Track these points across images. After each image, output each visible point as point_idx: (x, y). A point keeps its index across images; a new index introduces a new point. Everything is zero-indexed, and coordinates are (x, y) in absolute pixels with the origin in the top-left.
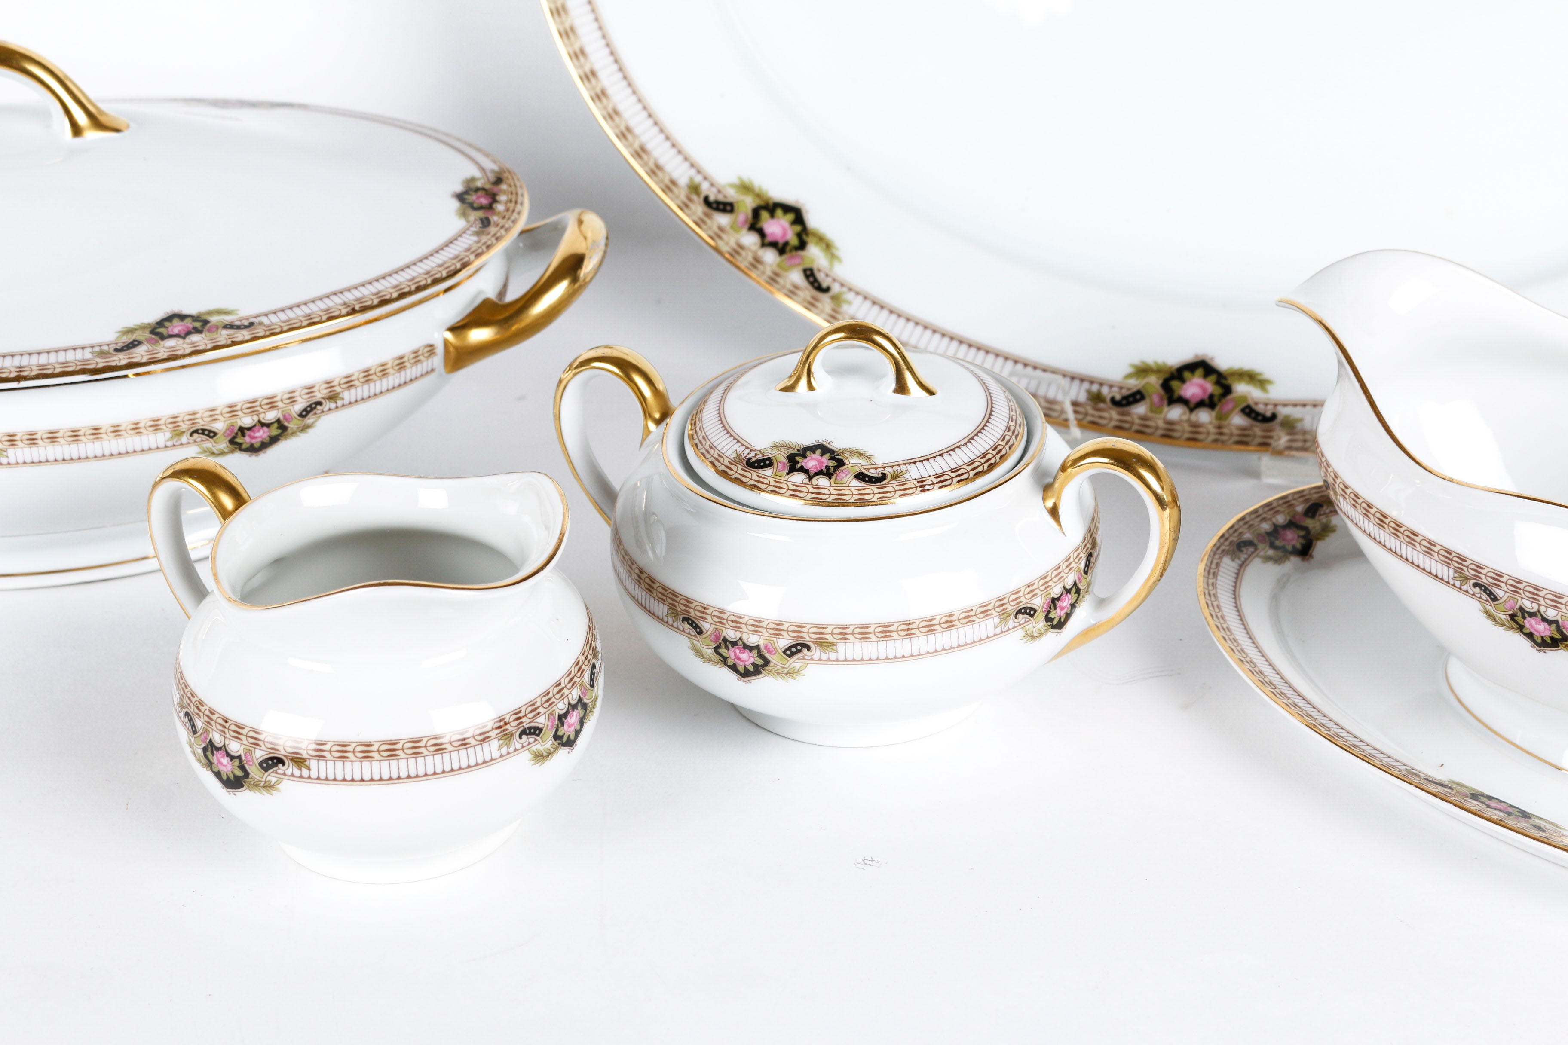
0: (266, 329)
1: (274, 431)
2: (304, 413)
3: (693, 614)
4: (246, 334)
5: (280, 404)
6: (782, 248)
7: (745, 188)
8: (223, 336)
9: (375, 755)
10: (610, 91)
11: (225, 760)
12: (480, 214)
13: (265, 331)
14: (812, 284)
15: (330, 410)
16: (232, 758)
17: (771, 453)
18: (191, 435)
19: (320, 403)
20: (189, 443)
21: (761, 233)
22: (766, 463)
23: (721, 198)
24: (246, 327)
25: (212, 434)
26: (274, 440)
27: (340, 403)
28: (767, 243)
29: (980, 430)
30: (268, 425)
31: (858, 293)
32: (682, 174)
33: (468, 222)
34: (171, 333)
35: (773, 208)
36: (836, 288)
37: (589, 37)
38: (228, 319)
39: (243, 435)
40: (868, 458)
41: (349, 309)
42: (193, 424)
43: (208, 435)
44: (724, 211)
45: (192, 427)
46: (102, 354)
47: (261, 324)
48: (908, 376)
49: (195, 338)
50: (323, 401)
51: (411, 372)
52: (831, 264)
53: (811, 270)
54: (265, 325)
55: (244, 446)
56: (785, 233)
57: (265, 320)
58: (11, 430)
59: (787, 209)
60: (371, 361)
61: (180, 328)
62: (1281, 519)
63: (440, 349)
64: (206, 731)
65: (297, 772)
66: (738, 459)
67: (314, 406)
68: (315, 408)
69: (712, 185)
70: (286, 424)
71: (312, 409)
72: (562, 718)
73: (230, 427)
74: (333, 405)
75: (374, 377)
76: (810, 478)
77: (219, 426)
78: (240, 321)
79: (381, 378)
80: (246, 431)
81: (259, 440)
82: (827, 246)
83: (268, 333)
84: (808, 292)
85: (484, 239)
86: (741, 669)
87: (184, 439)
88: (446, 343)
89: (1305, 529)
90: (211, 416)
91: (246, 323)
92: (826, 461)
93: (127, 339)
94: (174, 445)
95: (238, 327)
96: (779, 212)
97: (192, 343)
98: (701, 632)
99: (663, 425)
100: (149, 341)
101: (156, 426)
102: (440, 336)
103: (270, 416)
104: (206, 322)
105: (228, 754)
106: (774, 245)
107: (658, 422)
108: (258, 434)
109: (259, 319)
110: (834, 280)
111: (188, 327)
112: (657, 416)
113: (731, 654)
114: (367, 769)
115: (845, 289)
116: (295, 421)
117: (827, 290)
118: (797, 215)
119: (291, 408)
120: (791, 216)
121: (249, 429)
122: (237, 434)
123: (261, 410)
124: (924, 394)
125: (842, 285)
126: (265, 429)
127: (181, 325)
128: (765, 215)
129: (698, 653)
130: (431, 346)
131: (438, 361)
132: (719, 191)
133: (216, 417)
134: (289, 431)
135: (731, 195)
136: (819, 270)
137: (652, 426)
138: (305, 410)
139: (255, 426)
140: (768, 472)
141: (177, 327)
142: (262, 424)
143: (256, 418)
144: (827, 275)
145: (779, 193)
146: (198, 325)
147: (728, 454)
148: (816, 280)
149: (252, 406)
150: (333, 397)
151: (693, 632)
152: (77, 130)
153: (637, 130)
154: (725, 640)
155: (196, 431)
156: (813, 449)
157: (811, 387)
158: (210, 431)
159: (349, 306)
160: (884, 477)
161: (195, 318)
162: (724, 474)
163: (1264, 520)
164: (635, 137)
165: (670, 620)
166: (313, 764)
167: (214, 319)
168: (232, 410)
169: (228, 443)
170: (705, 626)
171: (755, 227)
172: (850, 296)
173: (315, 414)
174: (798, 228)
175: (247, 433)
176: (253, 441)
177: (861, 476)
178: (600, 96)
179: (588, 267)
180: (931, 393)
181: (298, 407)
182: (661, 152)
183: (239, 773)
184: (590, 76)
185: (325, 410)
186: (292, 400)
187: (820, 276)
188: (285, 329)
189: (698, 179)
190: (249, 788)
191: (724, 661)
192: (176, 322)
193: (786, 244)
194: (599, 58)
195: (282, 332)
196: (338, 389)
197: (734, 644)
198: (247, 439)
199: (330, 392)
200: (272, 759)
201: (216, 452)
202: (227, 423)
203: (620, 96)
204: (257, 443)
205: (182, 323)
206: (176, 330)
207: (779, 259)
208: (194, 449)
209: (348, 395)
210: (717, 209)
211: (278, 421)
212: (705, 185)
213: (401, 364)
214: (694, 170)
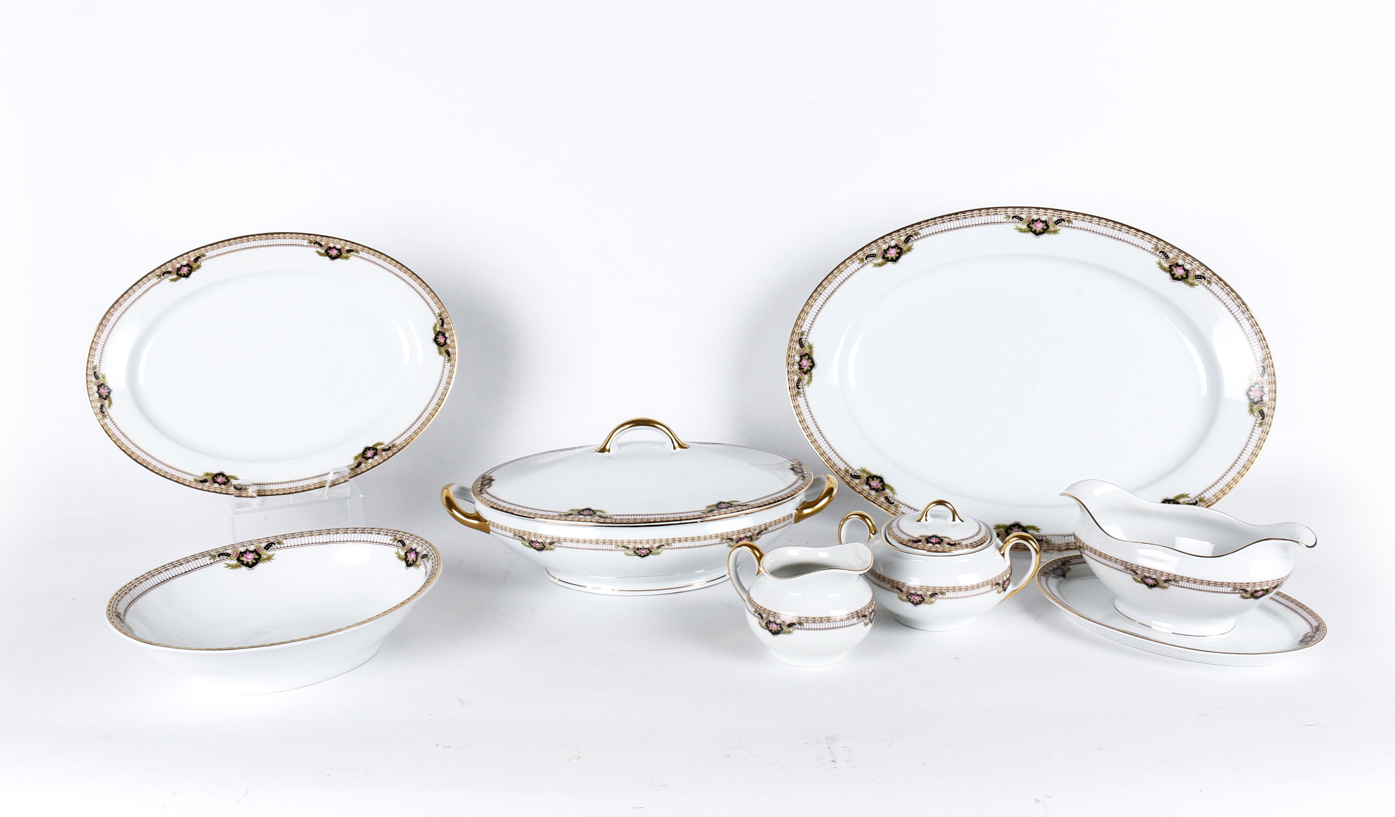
2: (758, 534)
3: (899, 586)
4: (744, 508)
5: (752, 531)
6: (877, 490)
7: (864, 471)
9: (824, 621)
10: (817, 440)
11: (774, 626)
13: (752, 507)
14: (887, 501)
16: (777, 624)
17: (920, 538)
18: (726, 540)
19: (762, 531)
21: (870, 486)
22: (919, 541)
23: (856, 474)
24: (745, 506)
27: (768, 531)
28: (872, 488)
29: (978, 533)
30: (749, 538)
31: (903, 504)
32: (843, 467)
33: (796, 478)
34: (722, 507)
35: (874, 477)
36: (896, 503)
37: (809, 422)
38: (738, 503)
40: (950, 539)
42: (727, 536)
43: (731, 541)
44: (857, 478)
45: (726, 538)
46: (704, 513)
47: (749, 505)
48: (956, 516)
49: (730, 509)
51: (786, 522)
52: (893, 495)
53: (887, 497)
54: (751, 505)
55: (740, 544)
56: (877, 486)
57: (749, 503)
58: (674, 537)
59: (878, 477)
60: (776, 518)
62: (1055, 566)
63: (794, 516)
64: (768, 617)
65: (800, 627)
66: (910, 540)
69: (853, 470)
70: (753, 537)
71: (760, 533)
72: (871, 613)
74: (766, 532)
75: (777, 523)
76: (934, 545)
77: (734, 537)
78: (743, 504)
79: (779, 524)
80: (741, 539)
82: (892, 489)
84: (886, 504)
85: (805, 482)
86: (915, 603)
87: (724, 541)
88: (796, 513)
89: (1063, 569)
92: (937, 540)
93: (709, 509)
94: (721, 543)
95: (742, 506)
96: (875, 479)
98: (902, 591)
99: (875, 535)
100: (717, 510)
101: (717, 537)
102: (794, 511)
103: (749, 534)
104: (732, 504)
105: (776, 624)
106: (874, 489)
107: (874, 534)
108: (744, 540)
110: (895, 500)
111: (727, 506)
112: (873, 532)
113: (912, 598)
114: (821, 626)
115: (898, 503)
116: (755, 537)
117: (893, 503)
118: (881, 479)
119: (755, 532)
120: (879, 480)
122: (739, 540)
123: (747, 533)
124: (960, 521)
127: (725, 505)
128: (870, 479)
129: (901, 598)
130: (792, 514)
131: (793, 519)
132: (855, 472)
133: (734, 534)
134: (753, 539)
135: (859, 473)
136: (890, 497)
137: (871, 535)
139: (744, 538)
140: (920, 543)
142: (747, 537)
143: (745, 535)
144: (892, 499)
145: (875, 472)
146: (730, 505)
147: (903, 540)
148: (889, 500)
149: (744, 531)
150: (766, 529)
151: (899, 592)
152: (674, 448)
154: (910, 593)
155: (728, 539)
156: (933, 536)
157: (926, 520)
158: (731, 539)
160: (955, 544)
161: (728, 503)
162: (905, 545)
163: (1050, 566)
164: (826, 454)
165: (891, 589)
166: (805, 624)
167: (734, 503)
168: (738, 532)
169: (736, 543)
170: (904, 589)
171: (867, 483)
172: (901, 505)
174: (882, 484)
177: (949, 544)
178: (814, 441)
179: (835, 491)
180: (962, 521)
181: (757, 532)
182: (835, 459)
183: (779, 629)
184: (810, 435)
185: (763, 533)
186: (755, 529)
187: (890, 499)
189: (848, 468)
190: (783, 634)
191: (909, 600)
192: (723, 504)
193: (878, 489)
194: (813, 429)
195: (757, 507)
196: (767, 526)
197: (914, 594)
198: (741, 542)
199: (765, 527)
200: (791, 623)
201: (732, 546)
202: (736, 537)
203: (821, 441)
206: (724, 507)
207: (876, 494)
208: (727, 544)
209: (770, 529)
210: (855, 478)
211: (751, 536)
212: (850, 470)
213: (784, 519)
214: (846, 466)
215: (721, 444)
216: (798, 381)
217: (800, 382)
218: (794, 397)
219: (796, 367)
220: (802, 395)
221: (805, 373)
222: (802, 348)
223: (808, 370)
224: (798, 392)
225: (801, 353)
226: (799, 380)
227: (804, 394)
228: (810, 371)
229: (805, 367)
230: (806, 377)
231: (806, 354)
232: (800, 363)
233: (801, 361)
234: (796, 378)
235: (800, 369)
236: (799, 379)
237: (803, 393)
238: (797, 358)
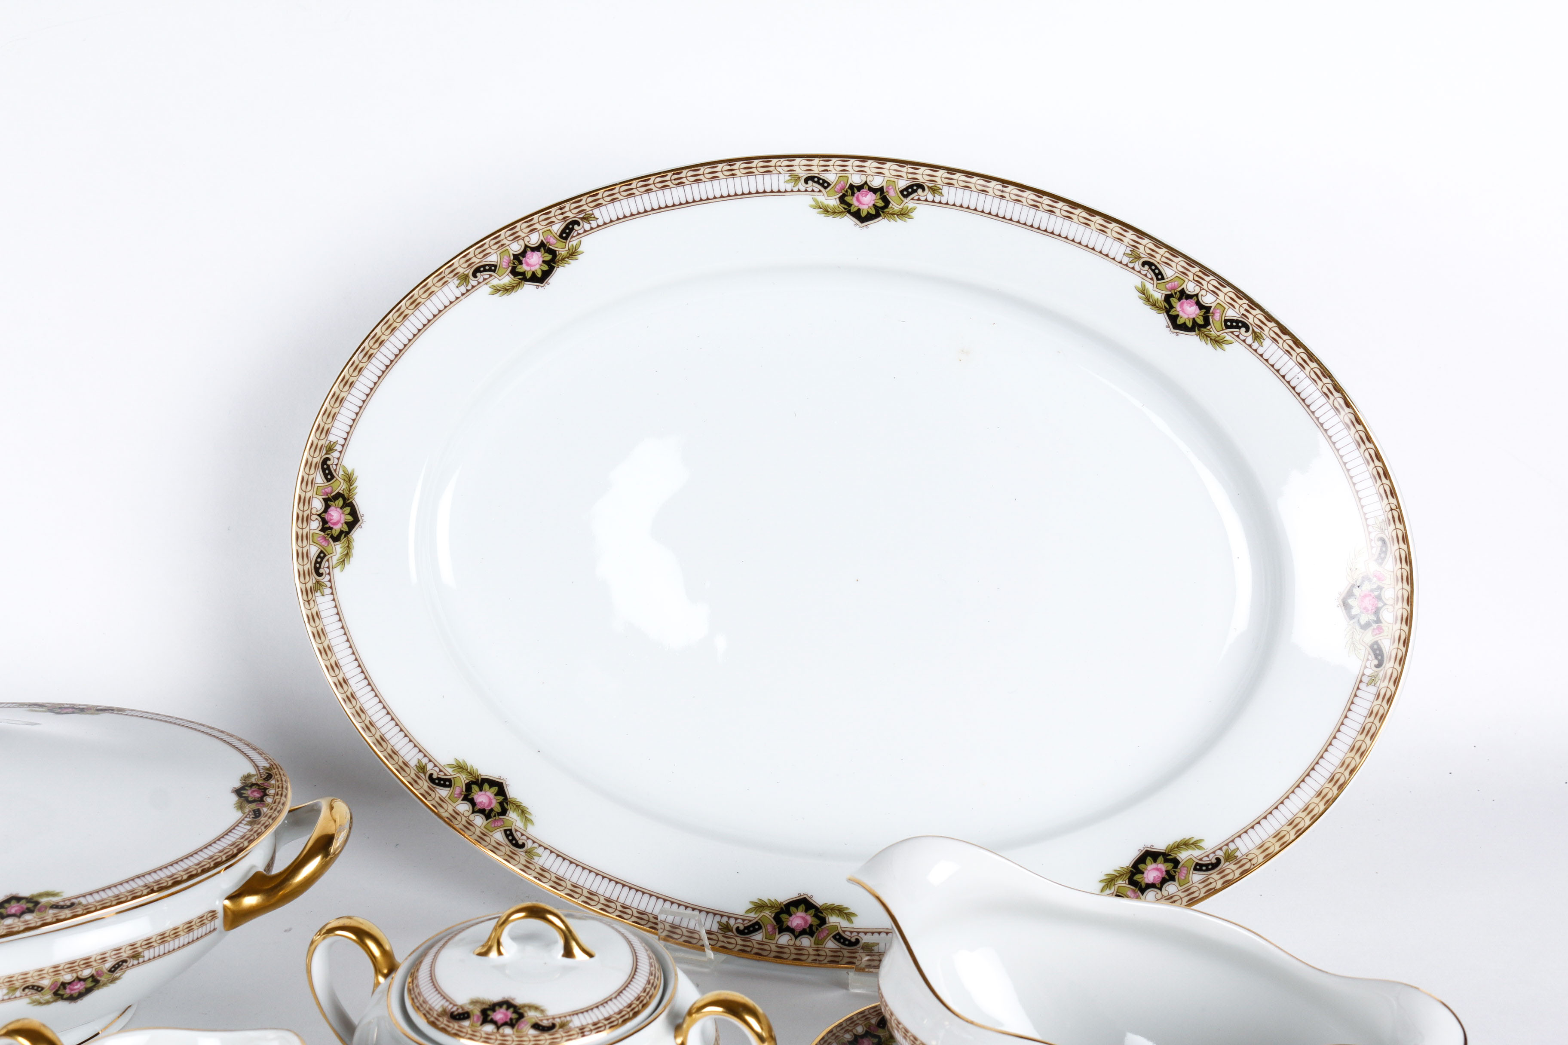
0: (84, 908)
1: (89, 984)
2: (113, 969)
4: (67, 913)
5: (94, 964)
6: (487, 814)
7: (461, 767)
8: (50, 914)
10: (358, 694)
12: (253, 806)
13: (83, 910)
14: (510, 841)
15: (133, 965)
17: (469, 1008)
18: (24, 990)
19: (125, 961)
20: (21, 996)
21: (473, 803)
22: (464, 1015)
23: (441, 776)
24: (68, 907)
25: (40, 989)
26: (88, 991)
27: (141, 960)
28: (477, 810)
29: (626, 986)
30: (84, 980)
31: (546, 848)
32: (412, 757)
33: (244, 813)
34: (9, 913)
35: (482, 782)
36: (529, 845)
37: (342, 653)
38: (54, 900)
39: (65, 988)
40: (542, 1011)
41: (149, 890)
42: (25, 981)
43: (37, 990)
44: (444, 786)
45: (24, 984)
47: (80, 904)
48: (574, 944)
49: (28, 917)
50: (127, 959)
51: (196, 933)
52: (526, 826)
53: (510, 830)
54: (83, 905)
55: (65, 996)
56: (490, 803)
57: (83, 901)
59: (492, 783)
60: (167, 925)
61: (16, 908)
62: (860, 1030)
63: (220, 914)
66: (444, 1013)
67: (120, 963)
68: (122, 965)
69: (435, 766)
70: (99, 978)
71: (119, 966)
73: (54, 983)
74: (135, 962)
75: (168, 939)
76: (498, 1028)
77: (46, 983)
78: (64, 901)
79: (173, 939)
80: (67, 985)
81: (77, 991)
82: (523, 812)
83: (85, 912)
84: (508, 848)
85: (256, 827)
87: (18, 994)
88: (225, 908)
89: (878, 1037)
90: (39, 975)
91: (68, 903)
92: (510, 1014)
94: (9, 999)
95: (62, 907)
96: (486, 786)
97: (25, 921)
99: (389, 979)
102: (220, 903)
103: (86, 973)
104: (37, 903)
106: (482, 811)
107: (386, 976)
108: (76, 987)
109: (79, 899)
110: (528, 838)
111: (22, 908)
112: (385, 971)
115: (536, 845)
116: (106, 976)
117: (522, 846)
118: (499, 787)
119: (103, 966)
120: (495, 789)
121: (70, 983)
122: (59, 988)
123: (79, 969)
124: (586, 957)
125: (534, 842)
126: (82, 983)
127: (17, 906)
128: (475, 788)
130: (214, 911)
131: (219, 922)
132: (441, 771)
133: (43, 976)
134: (101, 983)
135: (450, 773)
136: (516, 831)
137: (381, 979)
138: (114, 967)
139: (74, 981)
140: (466, 1023)
141: (14, 908)
142: (79, 979)
143: (75, 975)
144: (522, 835)
145: (486, 770)
146: (30, 905)
147: (436, 1008)
148: (514, 838)
149: (72, 966)
150: (136, 956)
153: (379, 725)
155: (27, 987)
156: (500, 1004)
157: (500, 953)
158: (38, 987)
159: (149, 887)
160: (553, 1026)
161: (29, 900)
162: (433, 1024)
163: (847, 1031)
164: (377, 729)
167: (44, 900)
168: (56, 970)
169: (52, 995)
171: (467, 798)
172: (540, 850)
173: (122, 969)
174: (501, 798)
175: (68, 987)
176: (73, 992)
177: (536, 1026)
178: (351, 698)
179: (336, 845)
180: (591, 956)
181: (108, 965)
182: (397, 741)
184: (343, 683)
185: (129, 966)
186: (104, 960)
187: (517, 835)
188: (99, 907)
189: (425, 761)
192: (13, 903)
193: (492, 809)
194: (349, 669)
195: (96, 910)
196: (140, 950)
198: (68, 991)
199: (134, 952)
201: (43, 1002)
202: (52, 979)
203: (366, 698)
204: (75, 993)
205: (18, 904)
206: (13, 911)
207: (485, 822)
208: (25, 1001)
209: (147, 954)
210: (439, 784)
211: (92, 976)
212: (430, 766)
213: (189, 927)
214: (421, 755)
215: (120, 711)
216: (319, 556)
217: (322, 559)
218: (309, 593)
219: (315, 525)
220: (327, 591)
221: (336, 539)
222: (328, 480)
223: (341, 532)
224: (318, 582)
225: (327, 494)
226: (322, 556)
227: (331, 587)
228: (347, 533)
229: (335, 524)
230: (338, 549)
231: (339, 495)
232: (325, 516)
233: (326, 510)
234: (314, 551)
235: (323, 530)
236: (322, 552)
237: (329, 584)
238: (318, 505)
